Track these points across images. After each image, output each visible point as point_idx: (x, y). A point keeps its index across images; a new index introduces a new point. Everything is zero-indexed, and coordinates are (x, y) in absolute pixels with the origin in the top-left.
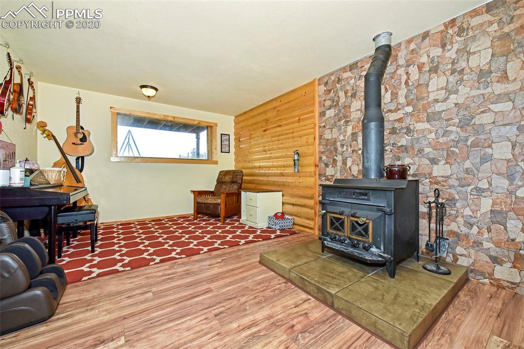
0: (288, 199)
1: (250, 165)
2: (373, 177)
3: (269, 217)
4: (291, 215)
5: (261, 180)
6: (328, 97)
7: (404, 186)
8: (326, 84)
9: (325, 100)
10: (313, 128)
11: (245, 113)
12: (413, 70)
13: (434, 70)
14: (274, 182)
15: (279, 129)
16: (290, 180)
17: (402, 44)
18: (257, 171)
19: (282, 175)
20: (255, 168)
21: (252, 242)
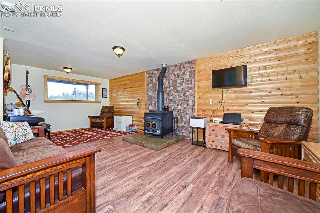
0: (135, 119)
1: (118, 104)
2: (161, 110)
3: (127, 127)
4: (136, 125)
5: (123, 111)
6: (150, 79)
7: (166, 113)
8: (149, 74)
9: (148, 80)
10: (144, 90)
11: (115, 79)
12: (173, 75)
13: (178, 77)
14: (129, 111)
15: (131, 89)
16: (136, 111)
17: (171, 66)
18: (121, 107)
19: (132, 108)
20: (120, 105)
21: (119, 136)
